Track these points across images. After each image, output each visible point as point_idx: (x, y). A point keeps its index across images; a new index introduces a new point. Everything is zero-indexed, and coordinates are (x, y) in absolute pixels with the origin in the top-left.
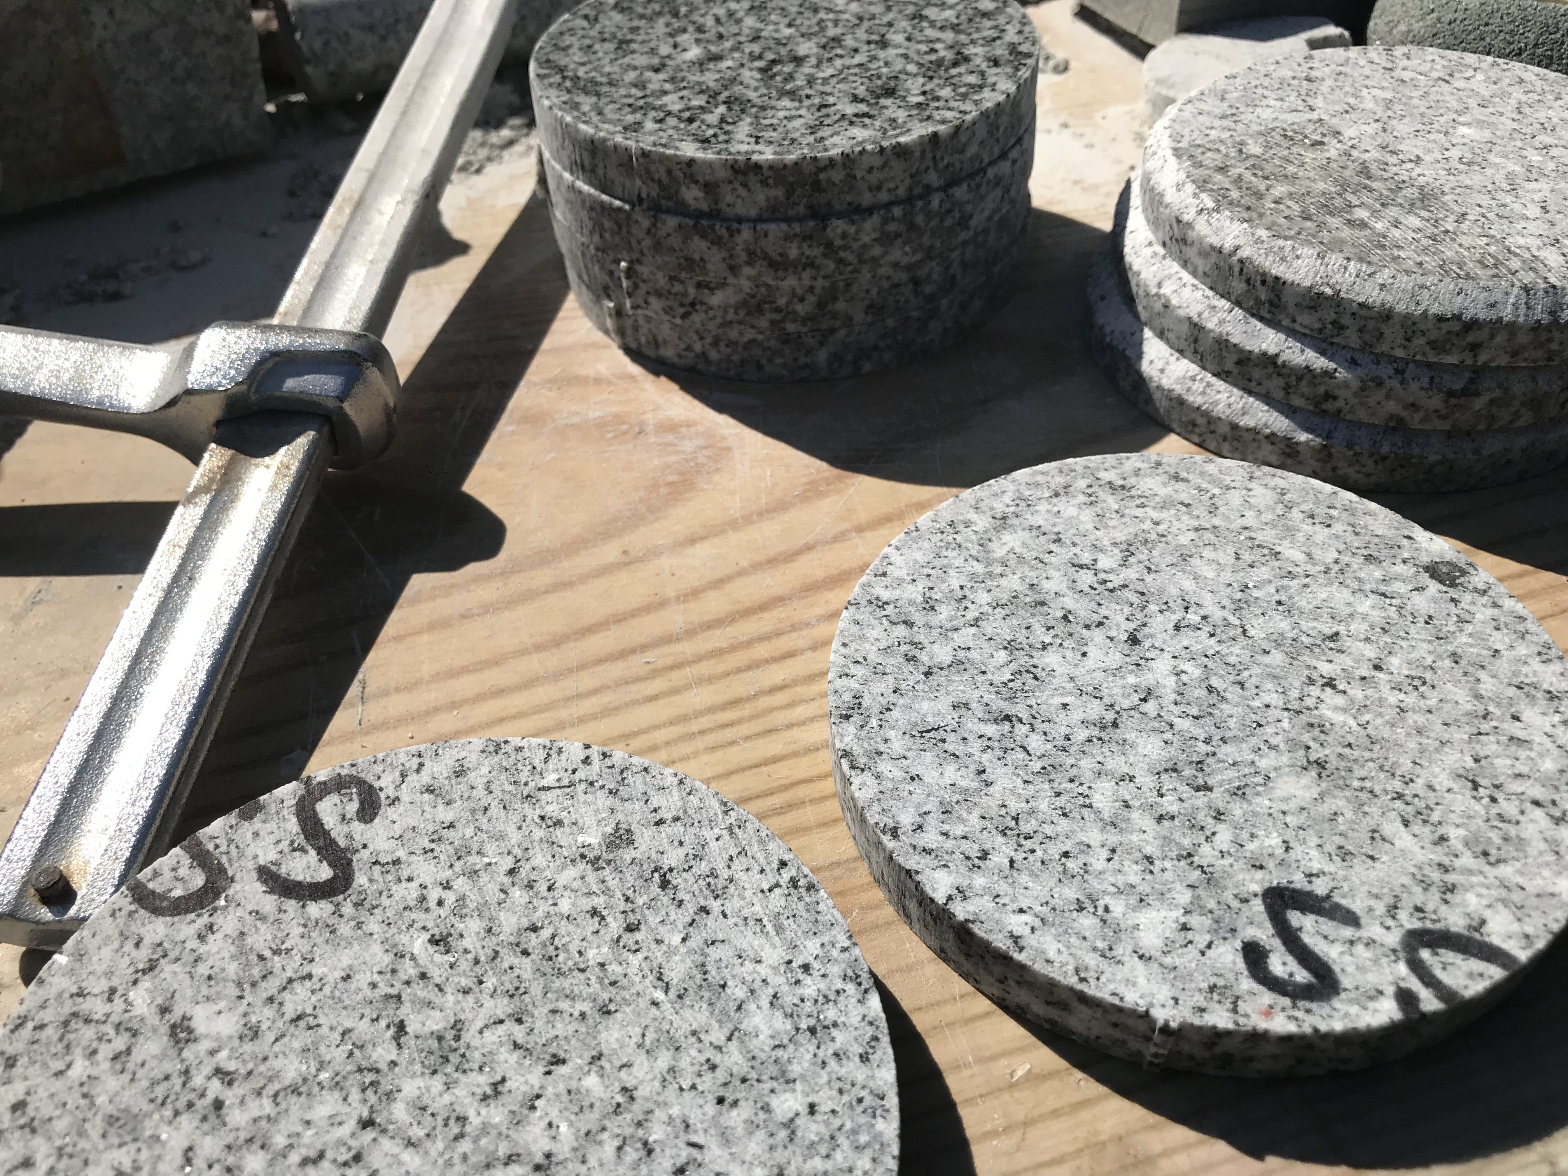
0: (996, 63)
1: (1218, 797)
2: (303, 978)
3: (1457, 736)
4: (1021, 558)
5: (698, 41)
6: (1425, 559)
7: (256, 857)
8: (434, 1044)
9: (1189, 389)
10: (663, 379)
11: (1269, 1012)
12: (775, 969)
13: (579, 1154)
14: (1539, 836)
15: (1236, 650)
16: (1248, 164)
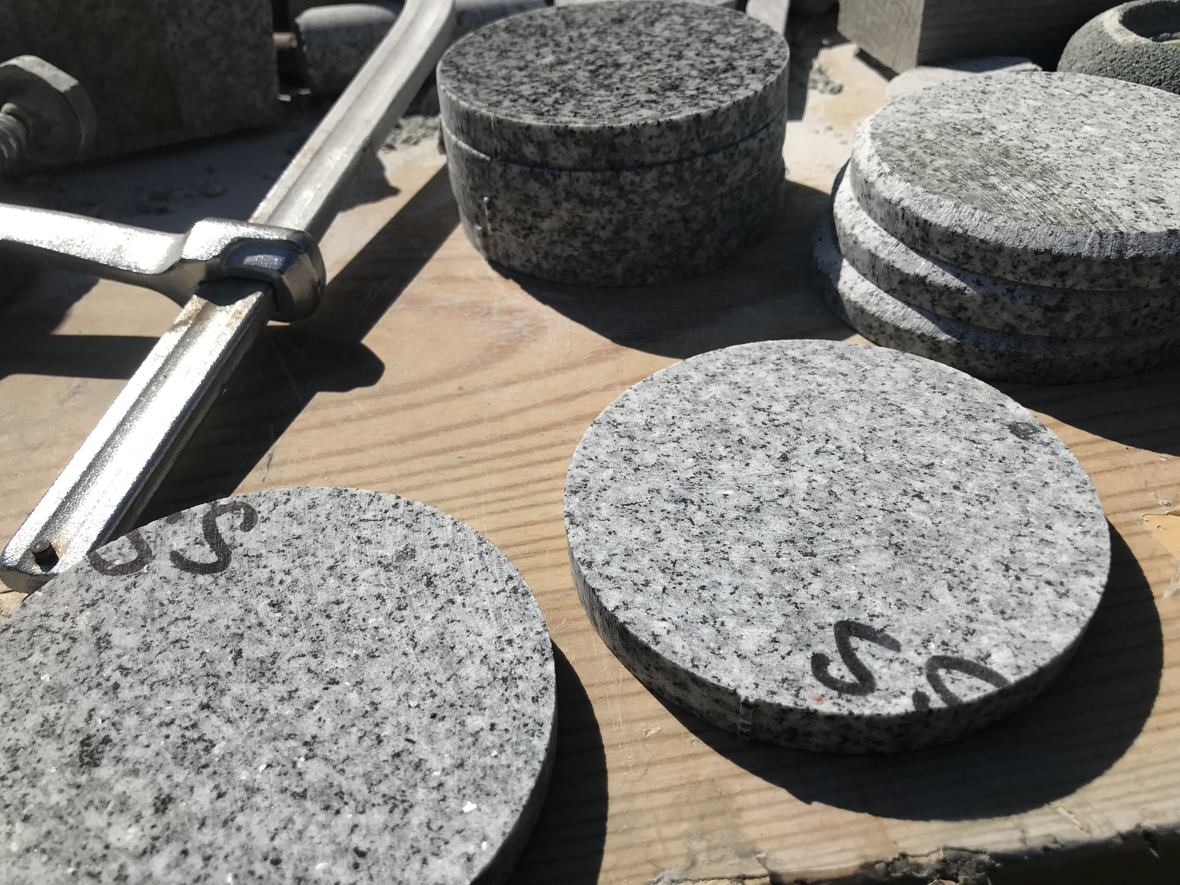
0: (754, 71)
1: (818, 562)
2: (185, 619)
3: (1003, 536)
4: (719, 402)
5: (554, 52)
6: (1009, 420)
7: (171, 545)
8: (258, 665)
9: (868, 302)
10: (511, 282)
11: (820, 699)
12: (489, 641)
13: (335, 738)
14: (1045, 604)
15: (856, 469)
16: (922, 145)
